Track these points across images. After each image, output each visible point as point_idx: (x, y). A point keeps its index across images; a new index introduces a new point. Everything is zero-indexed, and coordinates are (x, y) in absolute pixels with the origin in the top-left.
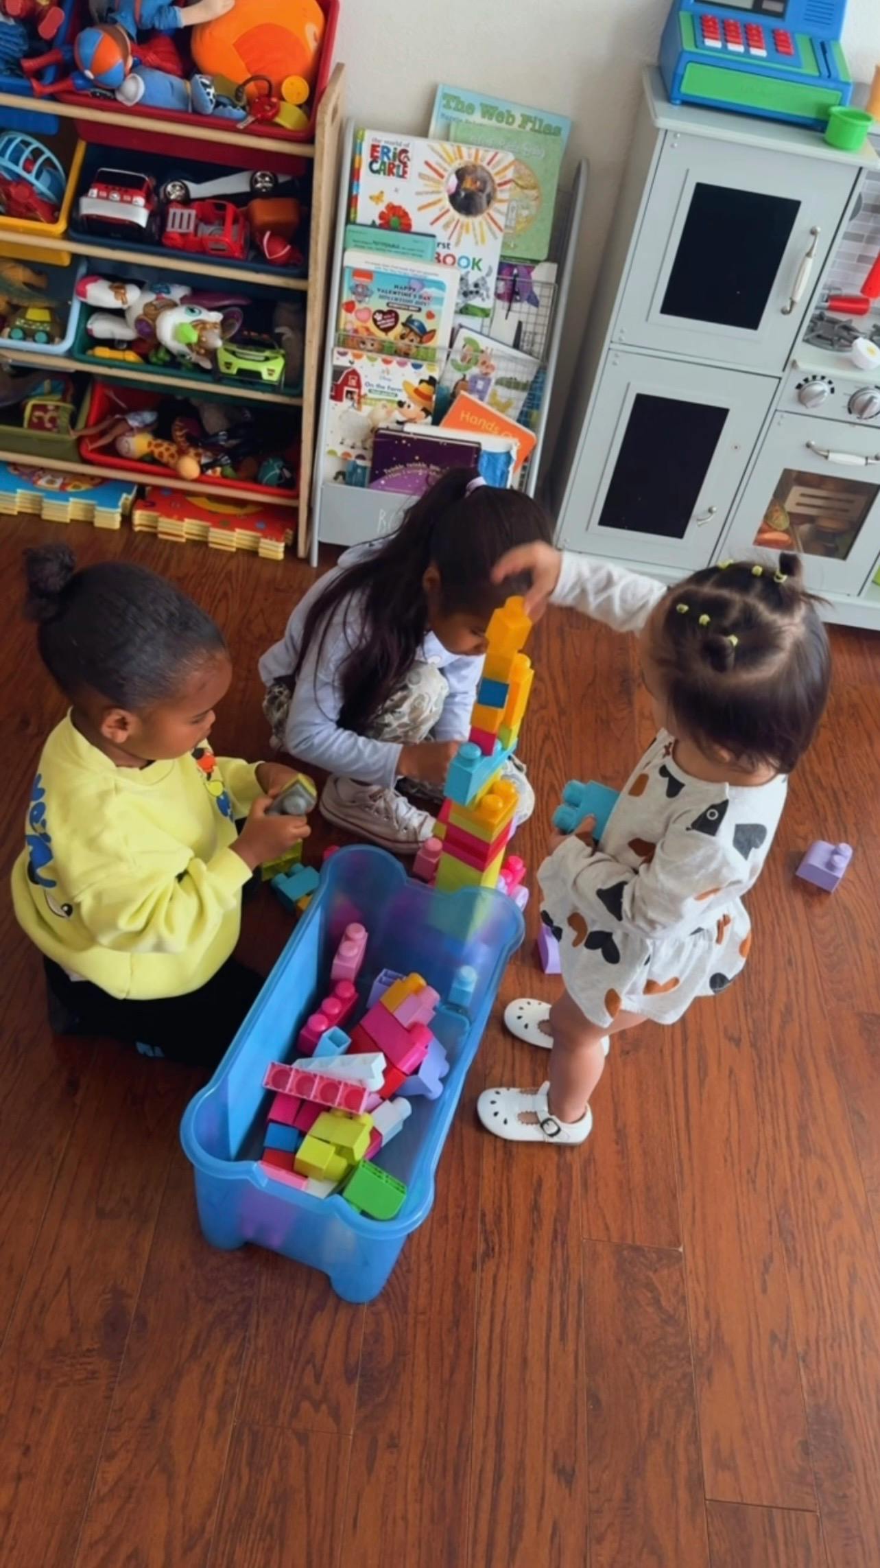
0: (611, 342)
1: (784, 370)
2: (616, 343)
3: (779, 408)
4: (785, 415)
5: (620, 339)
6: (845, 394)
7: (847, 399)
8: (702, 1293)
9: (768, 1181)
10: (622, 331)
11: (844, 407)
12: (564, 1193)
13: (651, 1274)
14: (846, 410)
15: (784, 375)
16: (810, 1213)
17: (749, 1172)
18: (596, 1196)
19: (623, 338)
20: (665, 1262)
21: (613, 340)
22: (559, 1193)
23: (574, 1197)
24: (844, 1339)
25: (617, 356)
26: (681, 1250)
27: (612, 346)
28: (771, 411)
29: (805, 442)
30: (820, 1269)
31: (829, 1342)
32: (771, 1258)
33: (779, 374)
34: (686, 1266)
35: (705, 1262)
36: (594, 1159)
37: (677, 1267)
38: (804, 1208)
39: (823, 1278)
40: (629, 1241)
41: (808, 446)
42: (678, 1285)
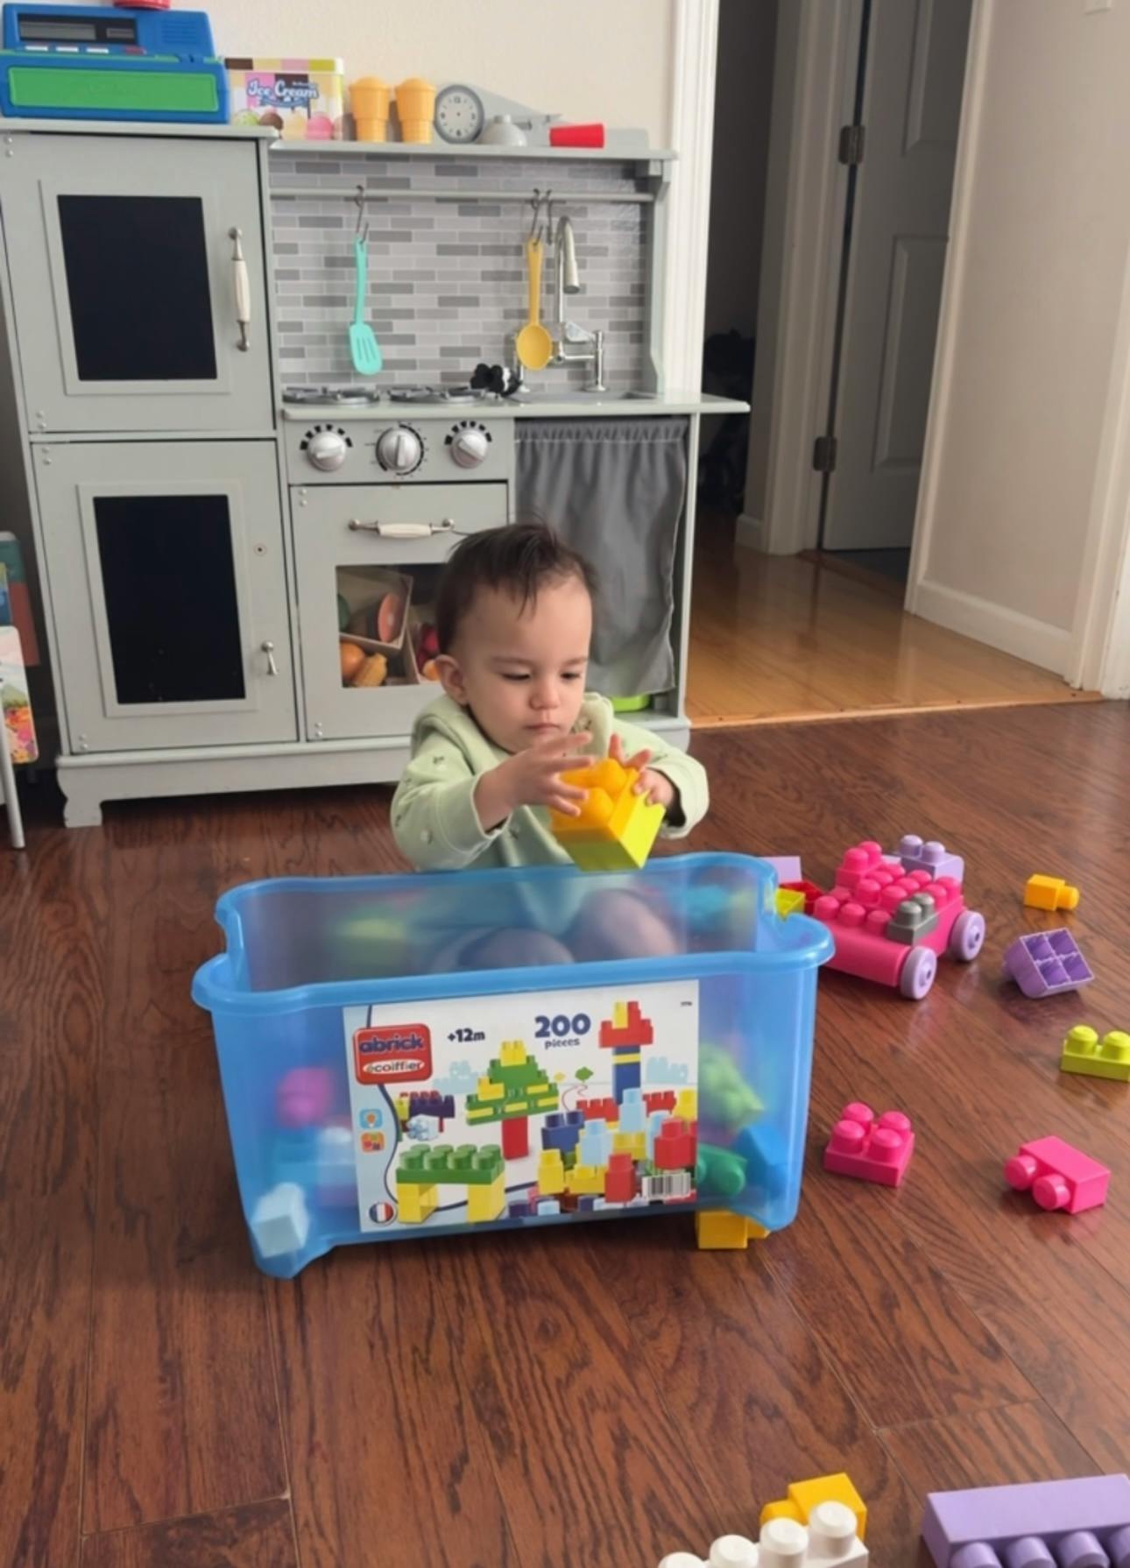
0: (30, 433)
1: (275, 427)
2: (36, 433)
3: (291, 482)
4: (305, 490)
5: (41, 427)
6: (367, 445)
7: (371, 451)
8: (331, 1550)
9: (451, 1352)
10: (39, 416)
11: (372, 463)
12: (48, 1481)
13: (225, 1551)
14: (378, 466)
15: (278, 434)
16: (532, 1374)
17: (415, 1350)
18: (116, 1466)
19: (45, 425)
20: (254, 1523)
21: (32, 429)
22: (38, 1483)
23: (69, 1479)
24: (616, 1534)
25: (45, 451)
26: (287, 1496)
27: (34, 438)
28: (286, 491)
29: (346, 523)
30: (559, 1445)
31: (588, 1549)
32: (464, 1458)
33: (272, 434)
34: (295, 1516)
35: (336, 1499)
36: (115, 1417)
37: (278, 1524)
38: (519, 1371)
39: (565, 1458)
40: (181, 1513)
41: (353, 527)
42: (281, 1552)
